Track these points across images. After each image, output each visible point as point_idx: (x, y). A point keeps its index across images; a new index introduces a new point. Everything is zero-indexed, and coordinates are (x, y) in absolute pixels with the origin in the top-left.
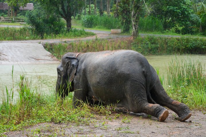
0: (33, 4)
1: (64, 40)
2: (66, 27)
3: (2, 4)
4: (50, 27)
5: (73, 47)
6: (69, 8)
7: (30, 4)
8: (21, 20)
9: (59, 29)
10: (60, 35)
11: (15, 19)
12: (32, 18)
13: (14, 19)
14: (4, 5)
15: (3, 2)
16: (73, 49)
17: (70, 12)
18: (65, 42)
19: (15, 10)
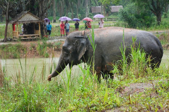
0: (122, 6)
1: (156, 32)
2: (156, 21)
3: (95, 7)
4: (142, 22)
5: (164, 37)
6: (159, 3)
7: (120, 7)
8: (113, 20)
9: (149, 23)
10: (152, 28)
11: (108, 19)
12: (124, 14)
13: (106, 19)
14: (97, 9)
15: (96, 6)
16: (165, 39)
17: (159, 7)
18: (157, 33)
19: (107, 12)
